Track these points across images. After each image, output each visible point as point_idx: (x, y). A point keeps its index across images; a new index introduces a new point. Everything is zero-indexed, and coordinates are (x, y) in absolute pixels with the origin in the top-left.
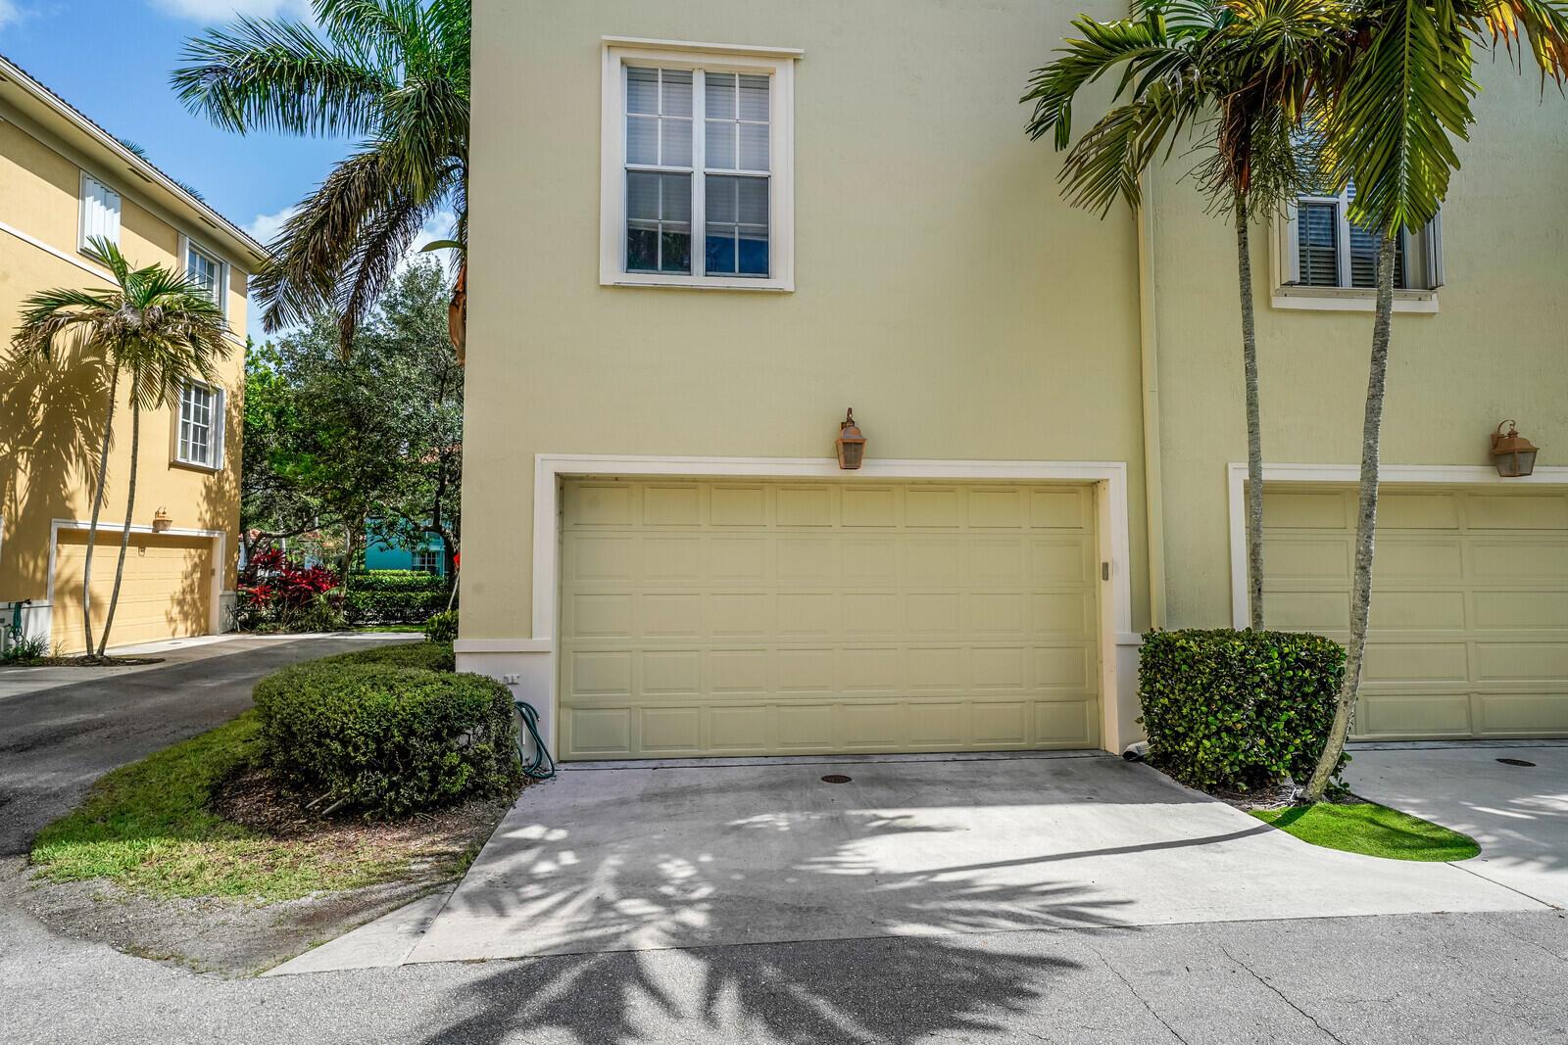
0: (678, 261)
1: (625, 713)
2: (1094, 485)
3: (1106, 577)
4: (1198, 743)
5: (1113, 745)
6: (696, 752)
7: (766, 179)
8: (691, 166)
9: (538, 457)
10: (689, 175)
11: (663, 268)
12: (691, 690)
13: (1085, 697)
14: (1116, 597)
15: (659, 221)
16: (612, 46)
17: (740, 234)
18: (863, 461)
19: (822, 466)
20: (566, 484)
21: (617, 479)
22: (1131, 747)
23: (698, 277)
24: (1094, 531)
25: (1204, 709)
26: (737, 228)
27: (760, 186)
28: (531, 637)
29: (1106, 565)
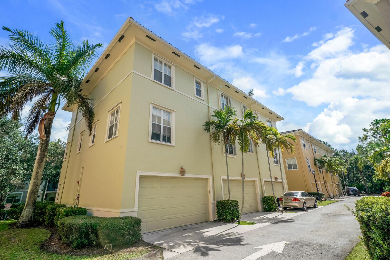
0: (159, 139)
1: (146, 223)
2: (207, 179)
3: (209, 193)
4: (227, 216)
5: (211, 219)
6: (157, 230)
7: (171, 128)
8: (161, 124)
9: (137, 172)
10: (161, 125)
11: (156, 140)
12: (156, 217)
13: (207, 212)
14: (211, 196)
15: (156, 132)
16: (152, 103)
17: (167, 136)
18: (185, 174)
19: (177, 175)
20: (141, 177)
21: (146, 176)
22: (215, 219)
23: (161, 142)
24: (207, 186)
25: (228, 211)
26: (167, 134)
27: (170, 129)
28: (134, 208)
29: (209, 191)
